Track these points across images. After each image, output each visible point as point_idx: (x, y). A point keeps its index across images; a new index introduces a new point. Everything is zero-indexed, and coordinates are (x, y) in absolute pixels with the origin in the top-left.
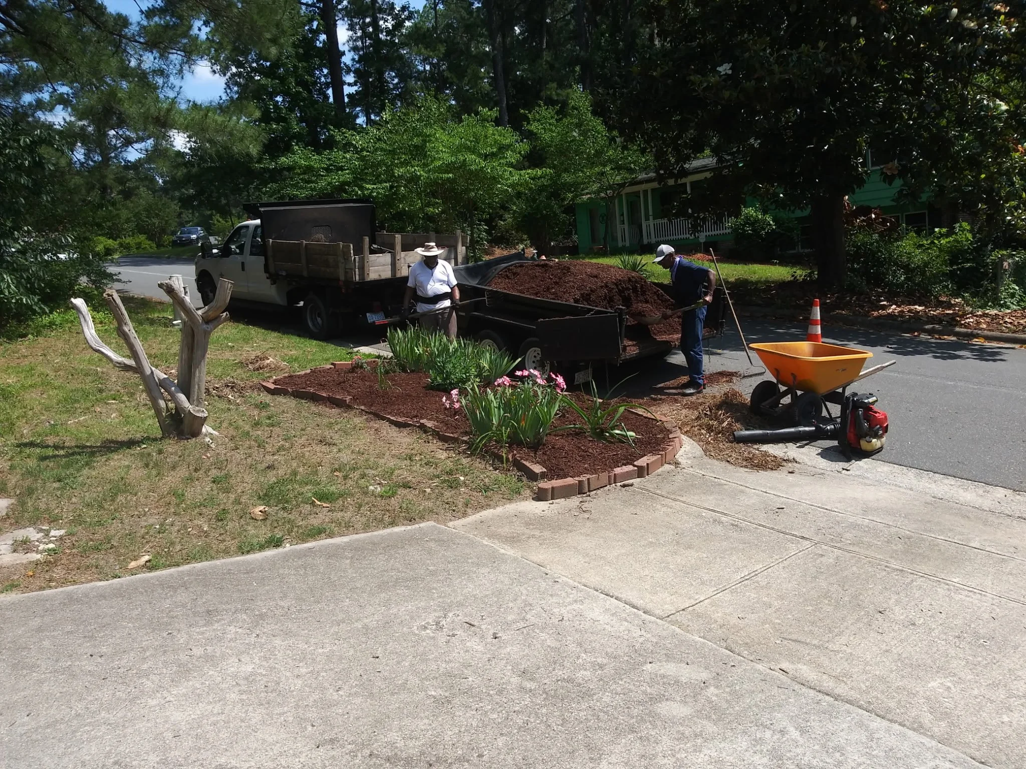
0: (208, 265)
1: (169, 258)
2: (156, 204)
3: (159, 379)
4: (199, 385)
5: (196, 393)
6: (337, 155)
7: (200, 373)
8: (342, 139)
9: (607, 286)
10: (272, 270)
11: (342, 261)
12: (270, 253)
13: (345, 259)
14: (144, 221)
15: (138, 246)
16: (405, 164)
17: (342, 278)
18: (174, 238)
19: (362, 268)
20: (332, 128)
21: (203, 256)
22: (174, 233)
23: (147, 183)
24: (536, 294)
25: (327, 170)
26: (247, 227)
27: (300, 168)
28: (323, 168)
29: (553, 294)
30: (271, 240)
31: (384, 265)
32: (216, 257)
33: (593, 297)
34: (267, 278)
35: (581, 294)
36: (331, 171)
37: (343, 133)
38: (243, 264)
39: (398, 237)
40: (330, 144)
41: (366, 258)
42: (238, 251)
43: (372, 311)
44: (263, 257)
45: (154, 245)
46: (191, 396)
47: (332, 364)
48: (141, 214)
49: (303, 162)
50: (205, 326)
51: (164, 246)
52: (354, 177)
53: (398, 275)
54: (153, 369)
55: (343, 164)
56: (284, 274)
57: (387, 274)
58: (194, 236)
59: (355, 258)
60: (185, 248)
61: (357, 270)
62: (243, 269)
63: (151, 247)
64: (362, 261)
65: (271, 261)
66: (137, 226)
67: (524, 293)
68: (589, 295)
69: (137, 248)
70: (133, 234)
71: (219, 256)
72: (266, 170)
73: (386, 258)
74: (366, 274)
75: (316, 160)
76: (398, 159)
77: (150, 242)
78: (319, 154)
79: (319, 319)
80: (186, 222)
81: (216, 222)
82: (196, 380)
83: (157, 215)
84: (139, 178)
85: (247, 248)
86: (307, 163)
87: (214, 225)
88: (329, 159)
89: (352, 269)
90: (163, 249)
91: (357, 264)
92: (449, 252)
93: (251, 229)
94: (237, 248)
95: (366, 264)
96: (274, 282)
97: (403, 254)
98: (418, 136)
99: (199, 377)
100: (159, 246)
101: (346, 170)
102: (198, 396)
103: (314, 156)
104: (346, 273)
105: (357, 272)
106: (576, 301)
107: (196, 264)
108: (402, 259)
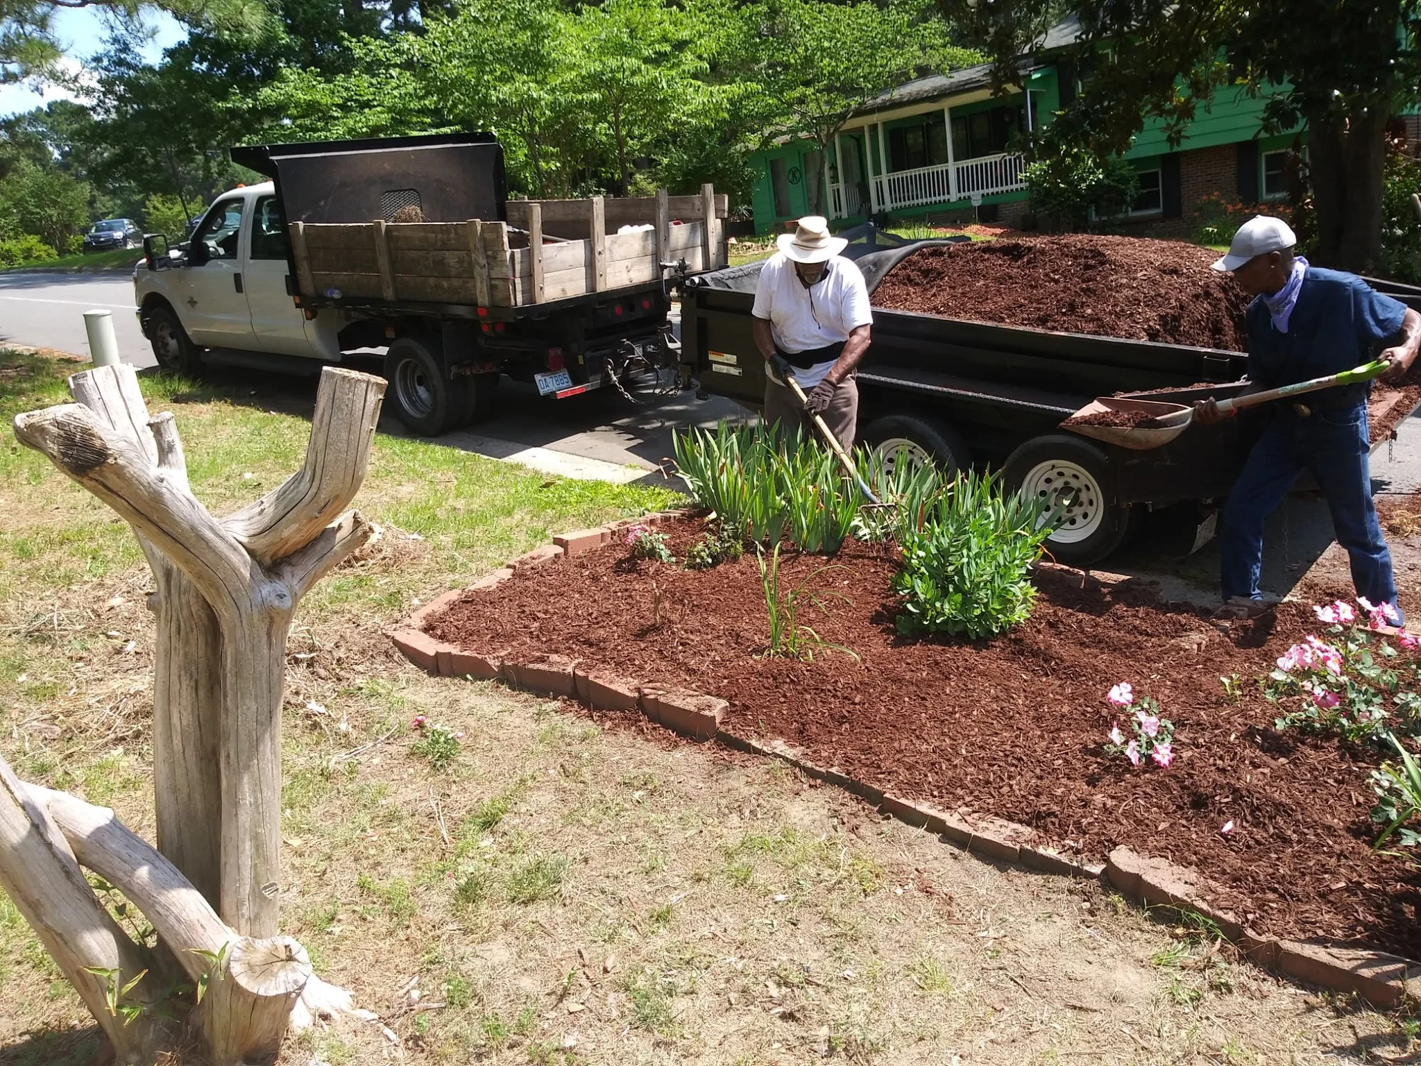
0: (162, 283)
1: (79, 271)
2: (51, 185)
3: (74, 840)
4: (256, 838)
5: (247, 873)
6: (361, 83)
7: (257, 786)
8: (366, 54)
9: (1207, 295)
10: (307, 286)
11: (483, 261)
12: (300, 251)
13: (488, 257)
14: (33, 213)
15: (27, 254)
16: (505, 79)
17: (483, 299)
18: (86, 238)
19: (529, 276)
20: (346, 35)
21: (151, 266)
22: (85, 231)
23: (31, 151)
24: (1042, 321)
25: (343, 107)
26: (240, 200)
27: (296, 107)
28: (338, 106)
29: (1091, 319)
30: (301, 225)
31: (571, 267)
32: (177, 266)
33: (1185, 325)
34: (298, 306)
35: (1161, 317)
36: (350, 109)
37: (366, 44)
38: (237, 277)
39: (599, 201)
40: (346, 64)
41: (536, 252)
42: (221, 251)
43: (544, 370)
44: (285, 262)
45: (54, 252)
46: (227, 884)
47: (558, 542)
48: (27, 202)
49: (301, 95)
50: (268, 590)
51: (70, 252)
52: (393, 118)
53: (601, 288)
54: (39, 795)
55: (371, 98)
56: (337, 295)
57: (576, 287)
58: (118, 235)
59: (512, 255)
60: (105, 254)
61: (518, 281)
62: (239, 288)
63: (49, 255)
64: (529, 258)
65: (304, 269)
66: (21, 221)
67: (1002, 320)
68: (1176, 319)
69: (25, 258)
70: (16, 234)
71: (184, 263)
72: (234, 113)
73: (574, 250)
74: (537, 289)
75: (323, 92)
76: (491, 72)
77: (47, 247)
78: (328, 81)
79: (422, 392)
80: (102, 214)
81: (152, 210)
82: (245, 817)
83: (55, 203)
84: (17, 143)
85: (245, 244)
86: (308, 98)
87: (149, 214)
88: (347, 89)
89: (506, 280)
90: (69, 257)
91: (518, 267)
92: (693, 230)
93: (250, 205)
94: (218, 245)
95: (537, 268)
96: (312, 314)
97: (609, 238)
98: (525, 28)
99: (256, 805)
100: (62, 252)
101: (374, 106)
102: (256, 880)
103: (320, 83)
104: (492, 288)
105: (519, 287)
106: (1153, 336)
107: (136, 280)
108: (607, 252)
